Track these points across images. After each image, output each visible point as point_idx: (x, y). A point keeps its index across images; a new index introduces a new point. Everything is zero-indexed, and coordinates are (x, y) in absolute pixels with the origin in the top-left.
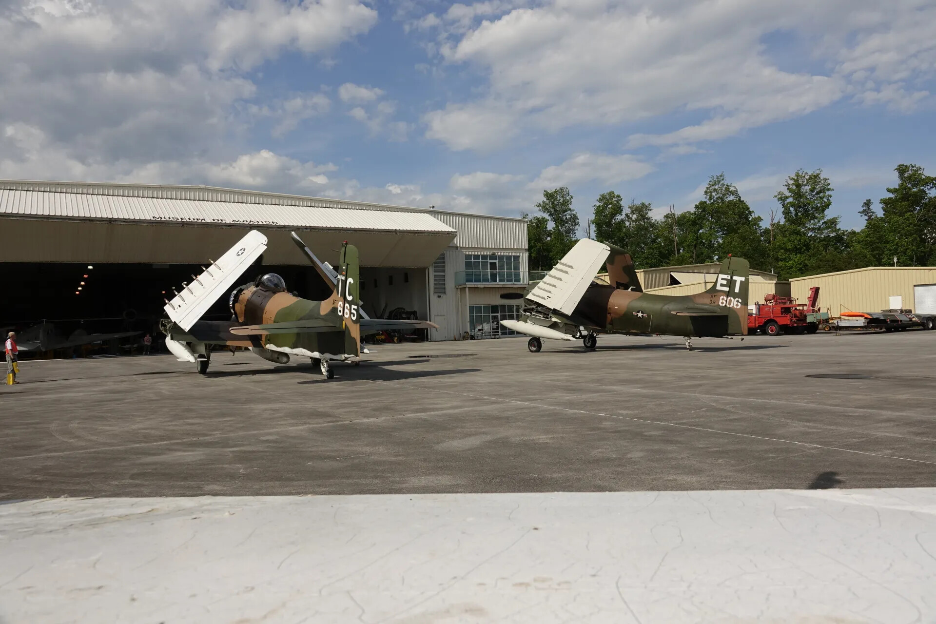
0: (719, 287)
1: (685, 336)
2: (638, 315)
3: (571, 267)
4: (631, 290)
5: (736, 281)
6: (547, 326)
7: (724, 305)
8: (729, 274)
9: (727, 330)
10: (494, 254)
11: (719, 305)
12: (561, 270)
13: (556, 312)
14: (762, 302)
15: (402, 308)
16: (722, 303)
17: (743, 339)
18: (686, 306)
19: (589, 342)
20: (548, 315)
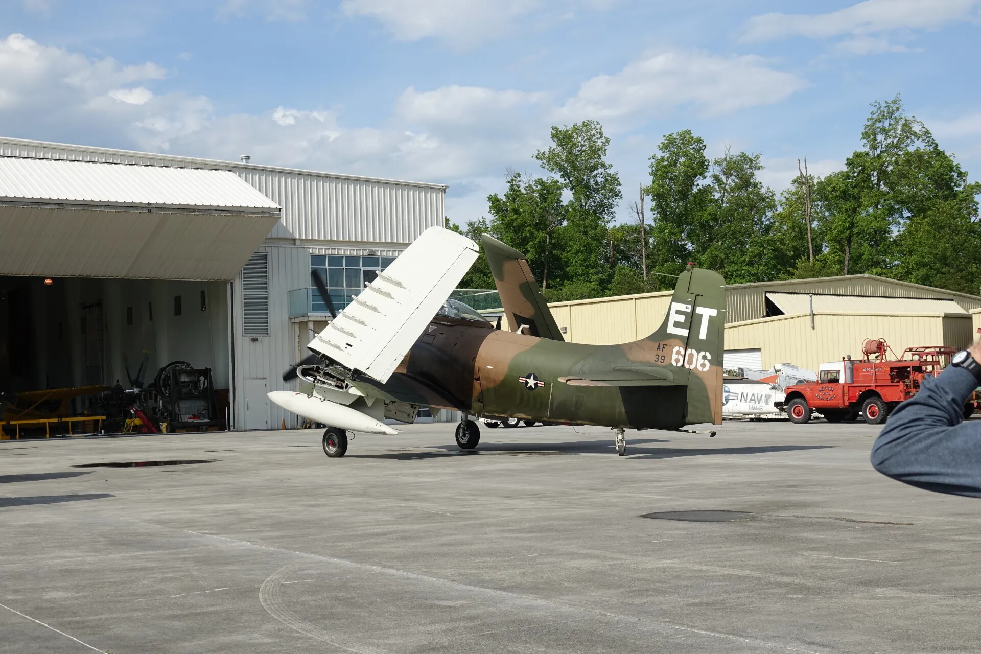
0: (671, 329)
1: (614, 425)
2: (527, 383)
3: (399, 284)
4: (522, 332)
5: (701, 316)
6: (348, 404)
7: (680, 364)
8: (688, 303)
9: (684, 416)
10: (372, 254)
11: (672, 364)
12: (379, 291)
13: (358, 376)
14: (859, 356)
15: (183, 363)
16: (677, 361)
17: (713, 434)
18: (613, 366)
19: (464, 435)
20: (343, 381)
